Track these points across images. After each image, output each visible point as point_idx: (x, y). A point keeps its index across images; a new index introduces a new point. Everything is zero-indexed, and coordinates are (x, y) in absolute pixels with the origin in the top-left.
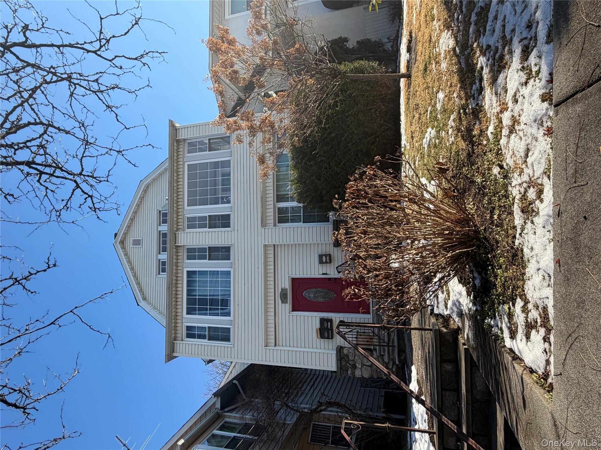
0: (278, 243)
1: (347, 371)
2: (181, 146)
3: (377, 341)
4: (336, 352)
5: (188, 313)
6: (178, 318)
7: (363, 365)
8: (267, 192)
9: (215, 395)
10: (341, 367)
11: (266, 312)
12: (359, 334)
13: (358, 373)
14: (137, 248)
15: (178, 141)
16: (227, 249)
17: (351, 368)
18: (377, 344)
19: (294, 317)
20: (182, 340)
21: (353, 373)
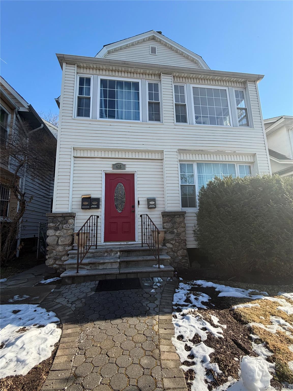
0: (165, 163)
1: (53, 222)
2: (241, 86)
3: (82, 251)
4: (70, 212)
5: (102, 81)
6: (98, 71)
7: (58, 237)
8: (206, 156)
9: (30, 107)
10: (56, 217)
11: (105, 150)
12: (88, 234)
13: (50, 232)
14: (149, 50)
15: (245, 83)
16: (158, 119)
17: (56, 225)
18: (80, 251)
19: (100, 175)
20: (77, 73)
21: (51, 228)
